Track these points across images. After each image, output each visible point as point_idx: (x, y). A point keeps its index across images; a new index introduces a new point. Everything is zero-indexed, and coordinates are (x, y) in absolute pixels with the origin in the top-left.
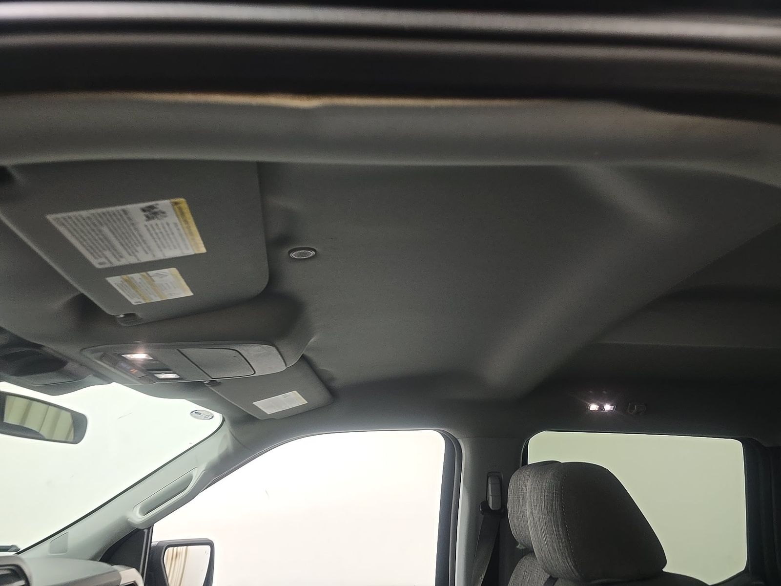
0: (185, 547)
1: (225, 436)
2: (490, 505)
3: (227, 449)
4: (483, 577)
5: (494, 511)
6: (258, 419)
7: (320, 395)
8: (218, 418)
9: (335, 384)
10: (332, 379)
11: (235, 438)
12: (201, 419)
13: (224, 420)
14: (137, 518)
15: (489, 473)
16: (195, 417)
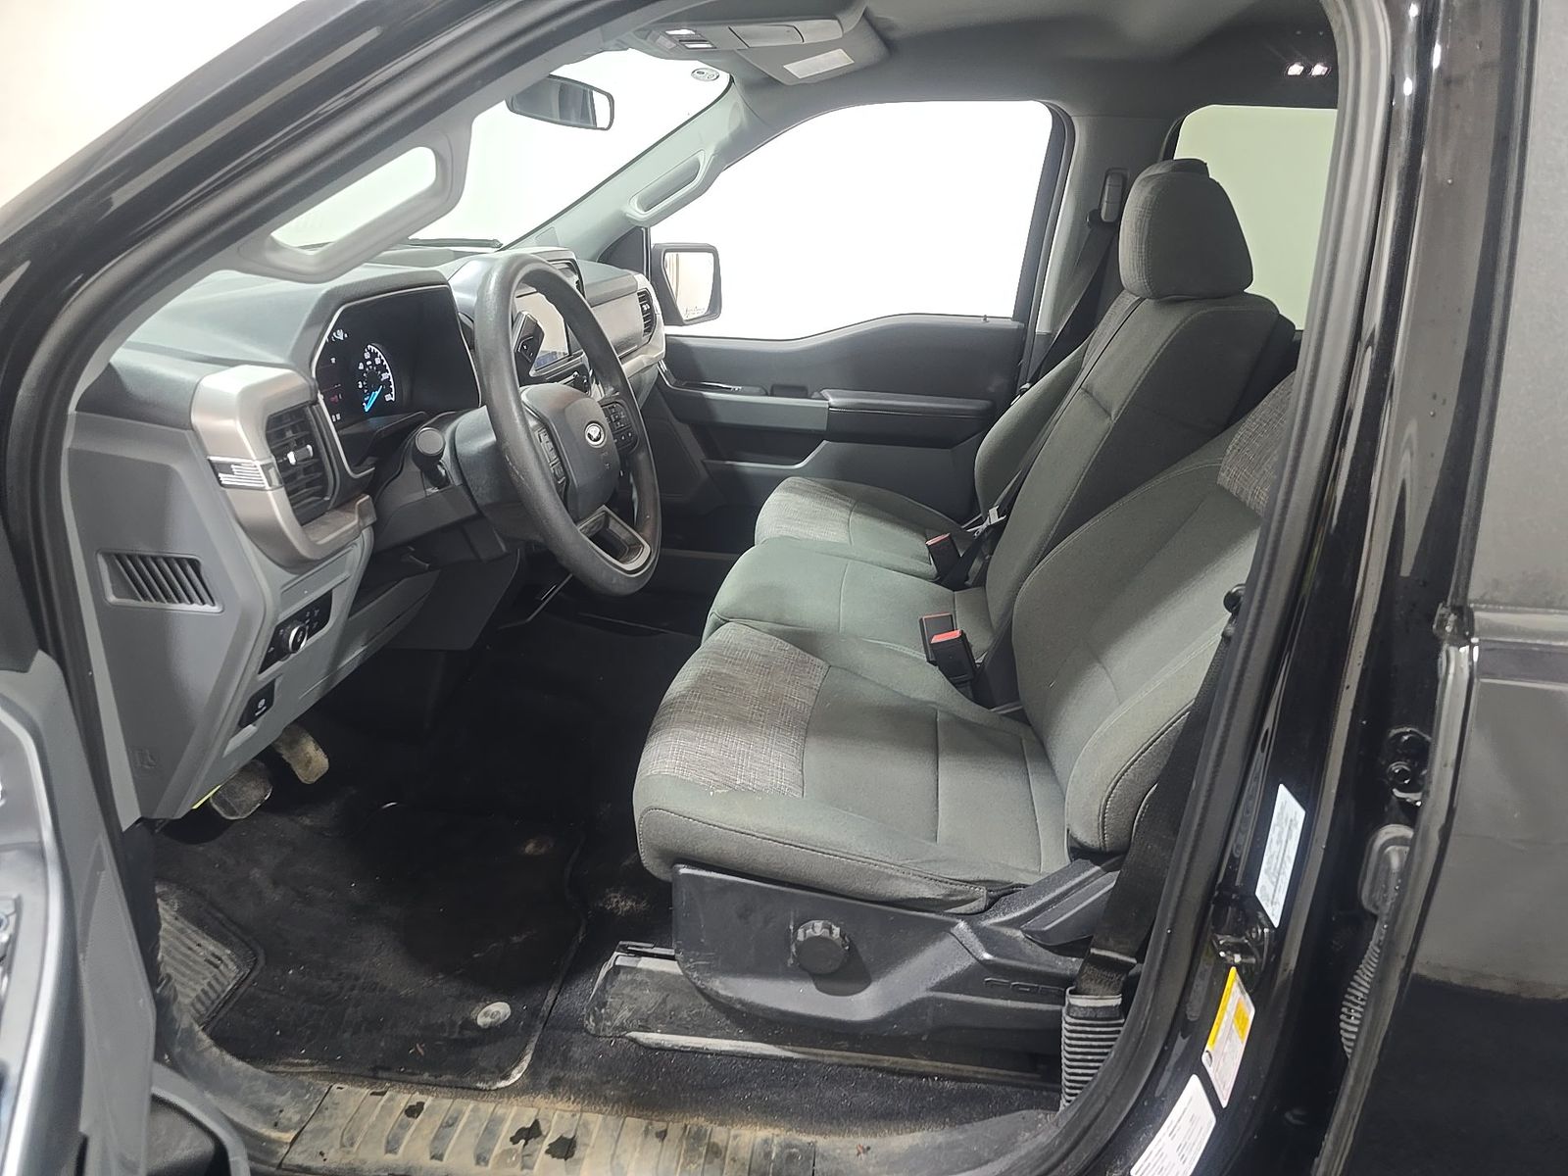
0: (675, 254)
1: (735, 106)
2: (1103, 217)
3: (740, 125)
4: (1076, 304)
5: (1107, 223)
6: (782, 84)
7: (871, 49)
8: (724, 78)
9: (893, 35)
10: (891, 28)
11: (750, 110)
12: (703, 80)
13: (732, 80)
14: (638, 214)
15: (1109, 170)
16: (697, 78)
